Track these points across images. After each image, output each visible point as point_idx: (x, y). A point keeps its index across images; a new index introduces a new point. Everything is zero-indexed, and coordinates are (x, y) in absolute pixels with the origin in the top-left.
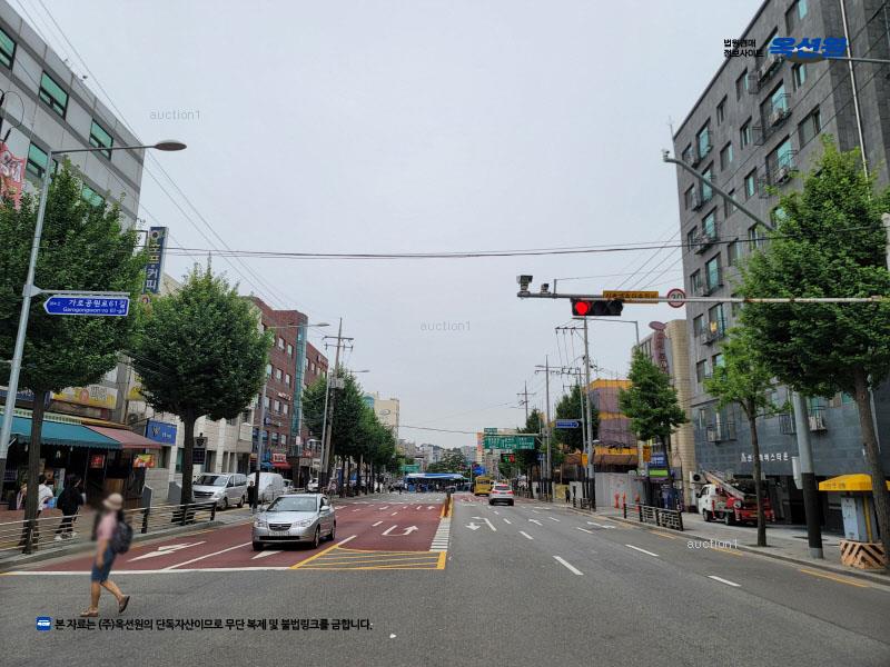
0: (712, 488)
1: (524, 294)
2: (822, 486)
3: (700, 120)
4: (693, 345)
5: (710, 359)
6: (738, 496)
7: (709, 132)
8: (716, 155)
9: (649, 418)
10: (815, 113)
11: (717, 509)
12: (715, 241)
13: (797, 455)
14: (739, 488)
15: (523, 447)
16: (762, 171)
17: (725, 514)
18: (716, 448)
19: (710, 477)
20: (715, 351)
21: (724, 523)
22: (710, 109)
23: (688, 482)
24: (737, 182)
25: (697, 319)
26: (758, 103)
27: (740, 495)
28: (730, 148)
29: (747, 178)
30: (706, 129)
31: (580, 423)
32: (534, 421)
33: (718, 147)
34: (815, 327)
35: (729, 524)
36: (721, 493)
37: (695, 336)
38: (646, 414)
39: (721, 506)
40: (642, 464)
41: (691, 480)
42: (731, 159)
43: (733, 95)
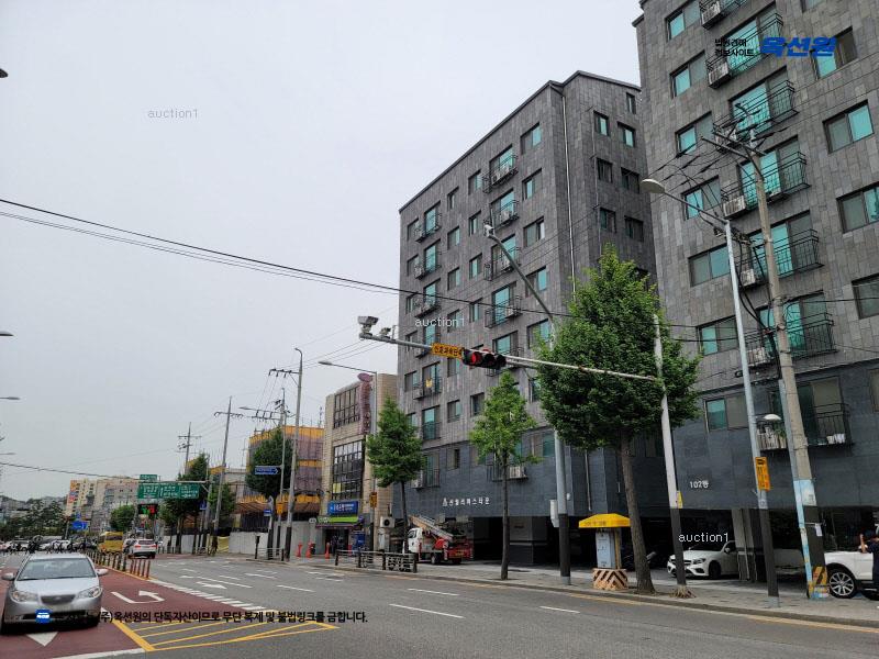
0: (419, 531)
1: (366, 335)
2: (582, 524)
3: (429, 201)
4: (402, 398)
5: (419, 413)
6: (446, 538)
7: (437, 214)
8: (443, 235)
9: (399, 465)
10: (539, 222)
11: (424, 550)
12: (434, 309)
13: (555, 498)
14: (447, 530)
15: (186, 496)
16: (487, 258)
17: (432, 554)
18: (417, 495)
19: (416, 521)
20: (426, 405)
21: (430, 563)
22: (441, 193)
23: (378, 527)
24: (462, 262)
25: (408, 375)
26: (488, 202)
27: (447, 536)
28: (458, 232)
29: (471, 261)
30: (434, 211)
31: (279, 469)
32: (198, 468)
33: (446, 228)
34: (608, 394)
35: (436, 564)
36: (428, 535)
37: (405, 391)
38: (394, 461)
39: (428, 547)
40: (324, 510)
41: (382, 525)
42: (458, 242)
43: (464, 188)
